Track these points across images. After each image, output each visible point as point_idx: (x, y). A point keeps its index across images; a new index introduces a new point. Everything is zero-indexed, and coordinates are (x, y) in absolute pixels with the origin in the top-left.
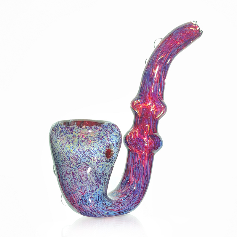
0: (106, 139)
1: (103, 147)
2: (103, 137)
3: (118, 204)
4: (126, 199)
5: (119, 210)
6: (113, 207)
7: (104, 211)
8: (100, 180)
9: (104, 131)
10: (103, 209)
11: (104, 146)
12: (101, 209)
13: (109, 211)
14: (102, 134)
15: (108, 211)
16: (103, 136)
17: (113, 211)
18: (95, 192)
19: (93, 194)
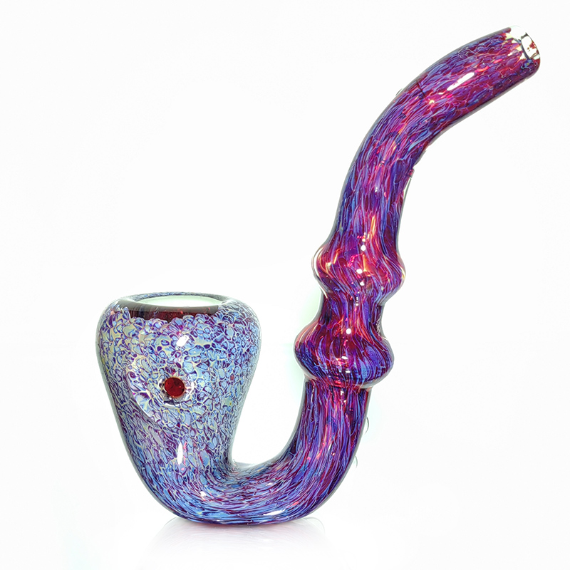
0: (168, 353)
1: (158, 372)
2: (159, 348)
3: (238, 498)
4: (268, 492)
5: (240, 512)
6: (223, 503)
7: (193, 508)
8: (175, 440)
9: (168, 336)
10: (192, 505)
11: (162, 370)
12: (187, 504)
13: (209, 509)
14: (158, 343)
15: (206, 511)
16: (161, 345)
17: (222, 513)
18: (167, 465)
19: (161, 468)
